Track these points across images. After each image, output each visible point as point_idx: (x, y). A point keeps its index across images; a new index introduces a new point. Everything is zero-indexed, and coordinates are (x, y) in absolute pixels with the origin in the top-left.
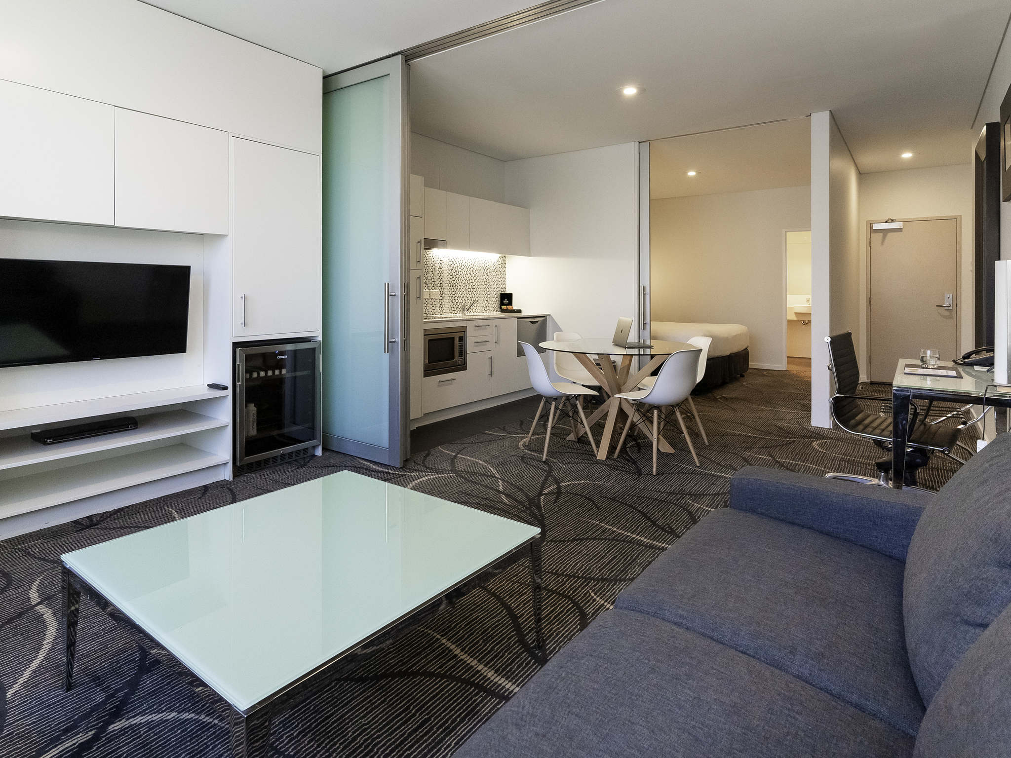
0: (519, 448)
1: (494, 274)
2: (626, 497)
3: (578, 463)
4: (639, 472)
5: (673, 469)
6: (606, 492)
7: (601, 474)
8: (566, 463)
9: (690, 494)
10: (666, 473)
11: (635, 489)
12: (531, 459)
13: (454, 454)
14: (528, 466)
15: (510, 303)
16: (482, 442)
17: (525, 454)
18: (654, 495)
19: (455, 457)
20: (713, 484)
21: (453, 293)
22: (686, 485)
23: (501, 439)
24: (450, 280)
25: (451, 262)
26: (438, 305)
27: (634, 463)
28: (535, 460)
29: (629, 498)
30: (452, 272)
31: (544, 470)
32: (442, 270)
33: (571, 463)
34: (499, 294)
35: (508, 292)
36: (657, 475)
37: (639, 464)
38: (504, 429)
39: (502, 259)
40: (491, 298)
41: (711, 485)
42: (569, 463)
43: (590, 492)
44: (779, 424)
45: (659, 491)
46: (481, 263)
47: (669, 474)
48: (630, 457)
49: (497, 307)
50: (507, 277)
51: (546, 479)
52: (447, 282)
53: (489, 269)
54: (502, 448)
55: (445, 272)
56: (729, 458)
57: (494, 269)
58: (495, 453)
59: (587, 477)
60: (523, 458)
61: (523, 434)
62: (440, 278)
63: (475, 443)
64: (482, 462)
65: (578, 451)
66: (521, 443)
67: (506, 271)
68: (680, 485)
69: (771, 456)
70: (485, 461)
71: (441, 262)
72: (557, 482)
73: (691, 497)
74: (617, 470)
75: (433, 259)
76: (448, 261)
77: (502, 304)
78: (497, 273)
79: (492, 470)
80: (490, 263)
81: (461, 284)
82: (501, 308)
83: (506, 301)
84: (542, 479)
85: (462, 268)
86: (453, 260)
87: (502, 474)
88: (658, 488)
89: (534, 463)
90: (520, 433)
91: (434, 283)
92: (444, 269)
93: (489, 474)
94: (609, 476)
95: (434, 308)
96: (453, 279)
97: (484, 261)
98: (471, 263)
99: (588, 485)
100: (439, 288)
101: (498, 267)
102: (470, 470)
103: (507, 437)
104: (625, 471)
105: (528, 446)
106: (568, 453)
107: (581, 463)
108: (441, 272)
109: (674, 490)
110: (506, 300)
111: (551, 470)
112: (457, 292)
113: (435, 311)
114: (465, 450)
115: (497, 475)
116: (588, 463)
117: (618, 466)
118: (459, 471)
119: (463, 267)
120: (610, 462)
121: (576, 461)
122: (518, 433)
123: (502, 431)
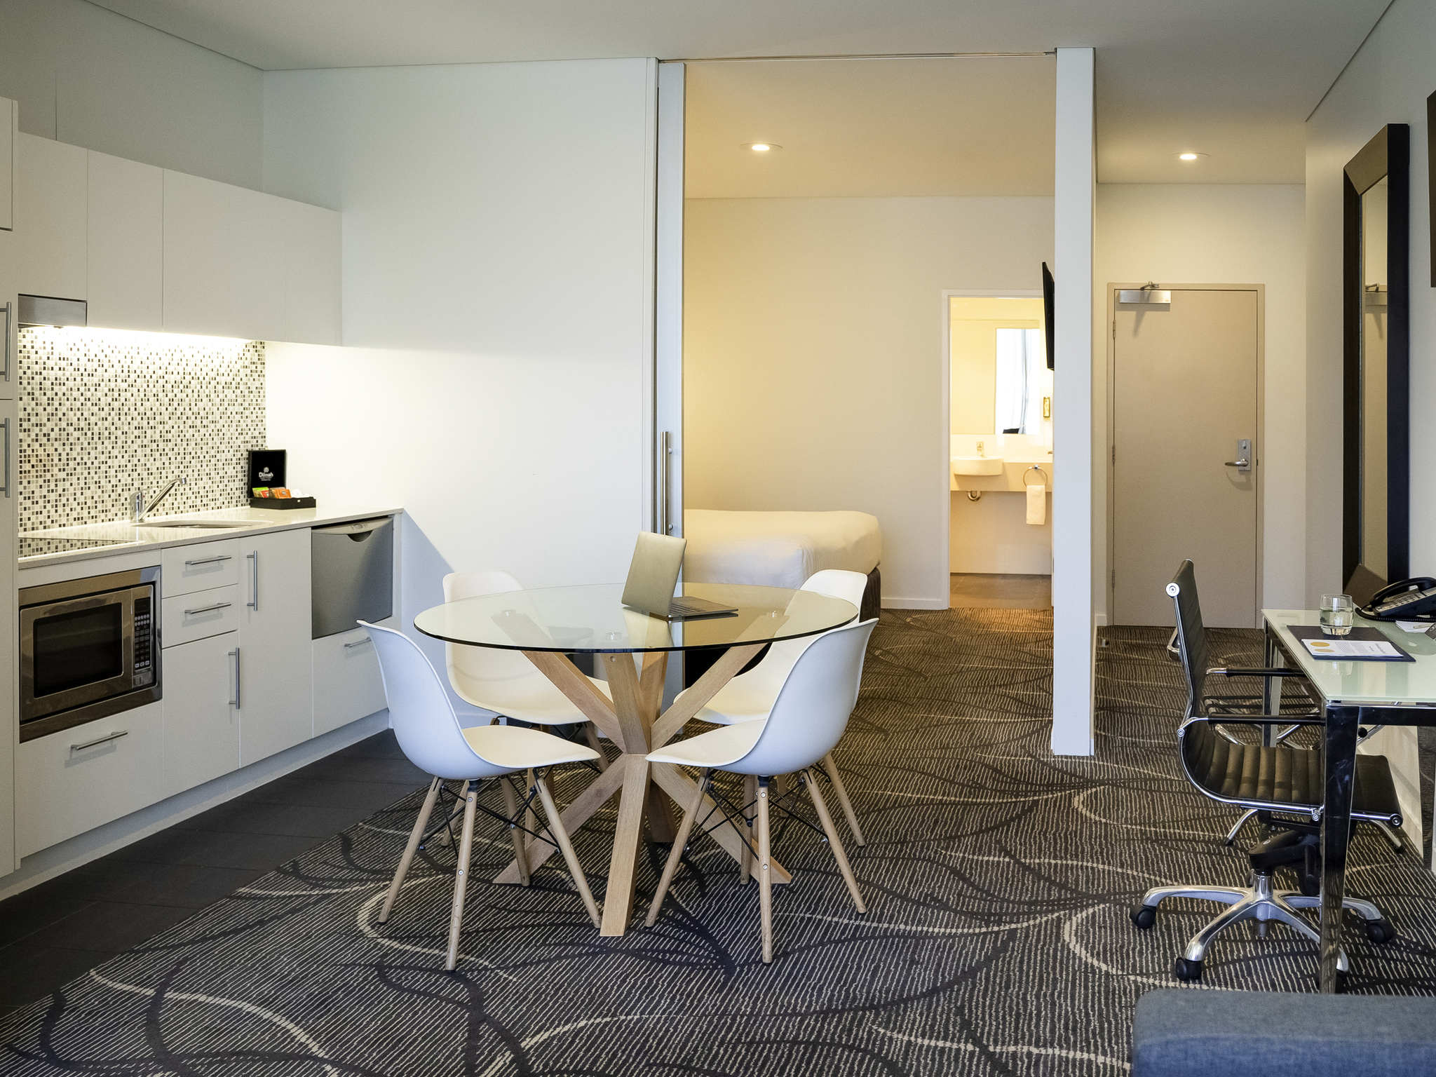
0: (361, 934)
1: (231, 396)
2: (717, 1052)
3: (551, 961)
4: (723, 960)
5: (807, 934)
6: (658, 1044)
7: (626, 988)
8: (516, 967)
9: (872, 1007)
10: (793, 951)
11: (734, 1019)
12: (409, 968)
13: (151, 992)
14: (406, 996)
15: (279, 480)
16: (236, 931)
17: (386, 955)
18: (787, 1027)
19: (157, 1000)
20: (913, 961)
21: (103, 458)
22: (854, 980)
23: (293, 911)
24: (93, 419)
25: (95, 364)
26: (52, 497)
27: (703, 932)
28: (421, 969)
29: (726, 1051)
30: (99, 394)
31: (460, 1004)
32: (64, 389)
33: (531, 964)
34: (246, 455)
35: (271, 445)
36: (773, 959)
37: (714, 932)
38: (296, 872)
39: (252, 350)
40: (220, 465)
41: (910, 966)
42: (524, 964)
43: (614, 1055)
44: (989, 758)
45: (794, 1014)
46: (191, 364)
47: (801, 950)
48: (686, 914)
49: (238, 493)
50: (268, 403)
51: (474, 1035)
52: (82, 424)
53: (213, 383)
54: (308, 942)
55: (76, 394)
56: (923, 876)
57: (229, 379)
58: (286, 965)
59: (594, 1005)
60: (381, 969)
61: (361, 881)
62: (60, 415)
63: (214, 938)
64: (253, 1009)
65: (541, 919)
66: (363, 916)
67: (267, 385)
68: (838, 982)
69: (1007, 853)
70: (264, 1002)
71: (63, 364)
72: (511, 1041)
73: (877, 1015)
74: (666, 963)
75: (33, 356)
76: (84, 360)
77: (254, 481)
78: (238, 392)
79: (295, 1030)
80: (217, 362)
81: (126, 428)
82: (250, 494)
83: (266, 474)
84: (461, 1035)
85: (130, 381)
86: (101, 356)
87: (327, 1040)
88: (789, 1003)
89: (421, 982)
90: (351, 881)
91: (37, 430)
92: (70, 384)
93: (288, 1049)
94: (650, 988)
95: (37, 508)
96: (103, 414)
97: (198, 357)
98: (158, 363)
99: (602, 1031)
100: (56, 444)
101: (242, 374)
102: (220, 1044)
103: (312, 900)
104: (688, 964)
105: (389, 927)
106: (513, 928)
107: (558, 957)
108: (60, 394)
109: (830, 1000)
110: (266, 469)
111: (478, 1000)
112: (115, 452)
113: (41, 518)
114: (186, 969)
115: (315, 1048)
116: (580, 955)
117: (665, 952)
118: (184, 1056)
119: (133, 376)
120: (642, 941)
121: (544, 952)
122: (344, 882)
123: (292, 880)
